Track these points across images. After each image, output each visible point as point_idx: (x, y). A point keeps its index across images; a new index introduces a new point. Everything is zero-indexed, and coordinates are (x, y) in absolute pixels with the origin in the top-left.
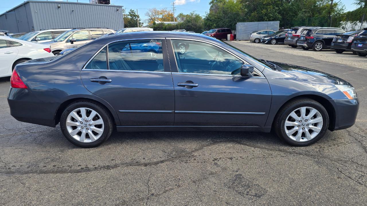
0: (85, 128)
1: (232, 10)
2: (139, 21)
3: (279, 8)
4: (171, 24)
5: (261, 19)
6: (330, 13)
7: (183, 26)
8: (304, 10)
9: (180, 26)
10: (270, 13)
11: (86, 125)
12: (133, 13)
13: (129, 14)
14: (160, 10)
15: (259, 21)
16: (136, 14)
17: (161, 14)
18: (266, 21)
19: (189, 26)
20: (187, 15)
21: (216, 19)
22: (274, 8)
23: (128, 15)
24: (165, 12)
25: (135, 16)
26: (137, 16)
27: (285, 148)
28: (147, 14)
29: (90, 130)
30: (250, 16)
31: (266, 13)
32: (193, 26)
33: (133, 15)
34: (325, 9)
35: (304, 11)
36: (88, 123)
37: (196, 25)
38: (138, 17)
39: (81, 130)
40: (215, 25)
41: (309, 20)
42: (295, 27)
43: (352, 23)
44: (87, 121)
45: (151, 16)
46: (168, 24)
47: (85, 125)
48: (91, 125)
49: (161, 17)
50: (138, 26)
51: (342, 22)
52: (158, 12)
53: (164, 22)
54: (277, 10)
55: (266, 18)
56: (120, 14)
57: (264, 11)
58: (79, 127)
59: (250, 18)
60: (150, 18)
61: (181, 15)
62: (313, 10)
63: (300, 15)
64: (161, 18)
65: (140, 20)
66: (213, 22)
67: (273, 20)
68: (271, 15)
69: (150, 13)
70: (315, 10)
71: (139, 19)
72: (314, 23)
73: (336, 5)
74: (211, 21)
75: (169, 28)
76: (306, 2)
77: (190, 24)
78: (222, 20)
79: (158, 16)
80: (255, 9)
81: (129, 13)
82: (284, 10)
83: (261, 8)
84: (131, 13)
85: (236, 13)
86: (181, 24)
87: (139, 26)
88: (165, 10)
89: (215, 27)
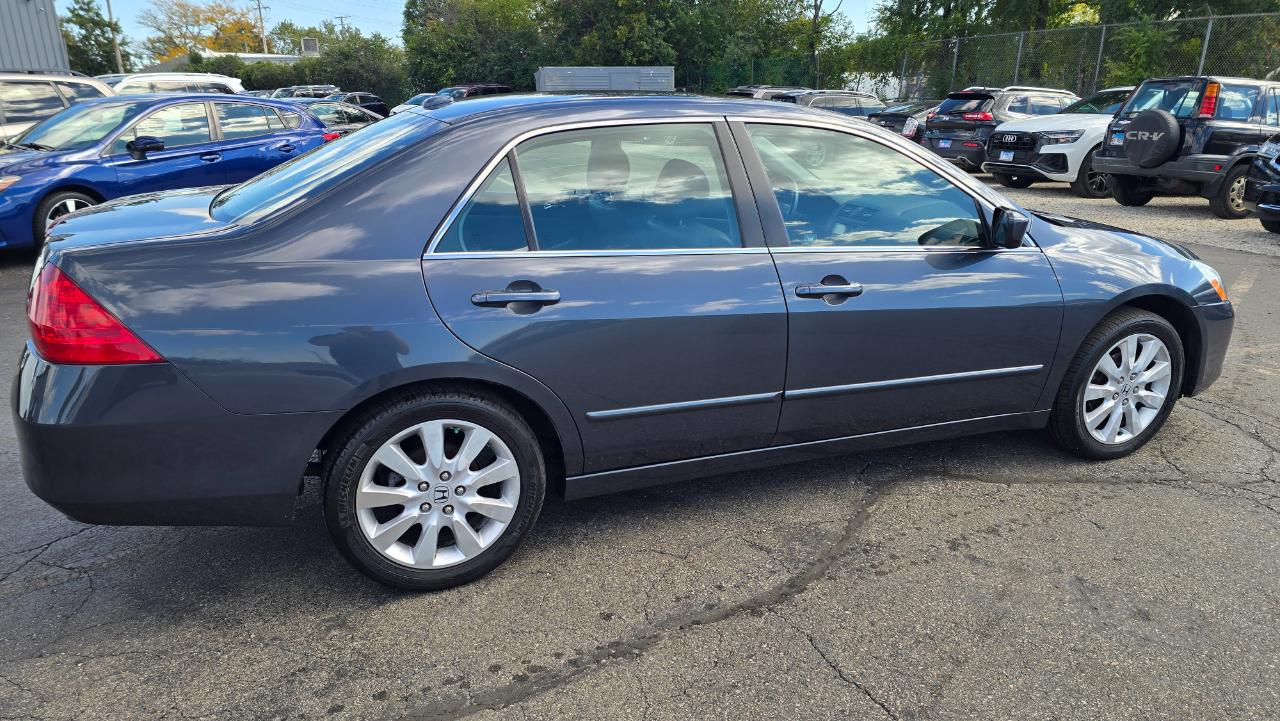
0: (438, 507)
1: (507, 20)
2: (121, 45)
3: (667, 23)
4: (269, 64)
5: (613, 56)
6: (812, 46)
7: (326, 71)
8: (740, 34)
9: (312, 72)
10: (641, 38)
11: (446, 494)
12: (88, 11)
13: (70, 15)
14: (203, 7)
15: (606, 63)
16: (106, 18)
17: (212, 20)
18: (631, 64)
19: (348, 72)
20: (311, 32)
21: (453, 49)
22: (650, 22)
23: (69, 21)
24: (227, 16)
25: (99, 24)
26: (109, 25)
27: (1081, 469)
28: (148, 19)
29: (459, 512)
30: (577, 44)
31: (628, 39)
32: (365, 75)
33: (92, 20)
34: (799, 31)
35: (742, 37)
36: (452, 485)
37: (376, 72)
38: (115, 28)
39: (420, 516)
40: (451, 71)
41: (757, 66)
42: (739, 88)
43: (875, 77)
44: (445, 476)
45: (164, 27)
46: (259, 63)
47: (441, 495)
48: (461, 490)
49: (208, 31)
50: (121, 69)
51: (846, 74)
52: (196, 12)
53: (240, 55)
54: (660, 29)
55: (629, 54)
56: (42, 15)
57: (622, 31)
58: (413, 507)
59: (578, 52)
60: (162, 35)
61: (285, 29)
62: (763, 34)
63: (732, 49)
64: (210, 38)
65: (124, 43)
66: (443, 60)
67: (651, 63)
68: (646, 47)
69: (162, 17)
70: (772, 35)
71: (119, 39)
72: (772, 77)
73: (828, 19)
74: (435, 55)
75: (266, 77)
76: (744, 9)
77: (353, 65)
78: (474, 54)
79: (196, 30)
80: (589, 24)
81: (72, 11)
82: (682, 30)
83: (611, 21)
84: (82, 13)
85: (525, 34)
86: (314, 66)
87: (124, 66)
88: (224, 6)
89: (453, 80)
